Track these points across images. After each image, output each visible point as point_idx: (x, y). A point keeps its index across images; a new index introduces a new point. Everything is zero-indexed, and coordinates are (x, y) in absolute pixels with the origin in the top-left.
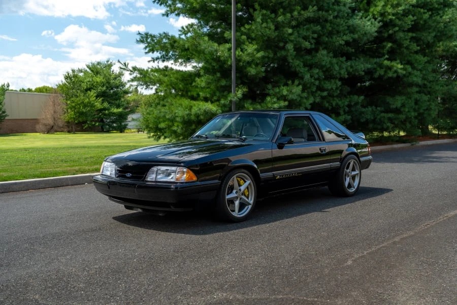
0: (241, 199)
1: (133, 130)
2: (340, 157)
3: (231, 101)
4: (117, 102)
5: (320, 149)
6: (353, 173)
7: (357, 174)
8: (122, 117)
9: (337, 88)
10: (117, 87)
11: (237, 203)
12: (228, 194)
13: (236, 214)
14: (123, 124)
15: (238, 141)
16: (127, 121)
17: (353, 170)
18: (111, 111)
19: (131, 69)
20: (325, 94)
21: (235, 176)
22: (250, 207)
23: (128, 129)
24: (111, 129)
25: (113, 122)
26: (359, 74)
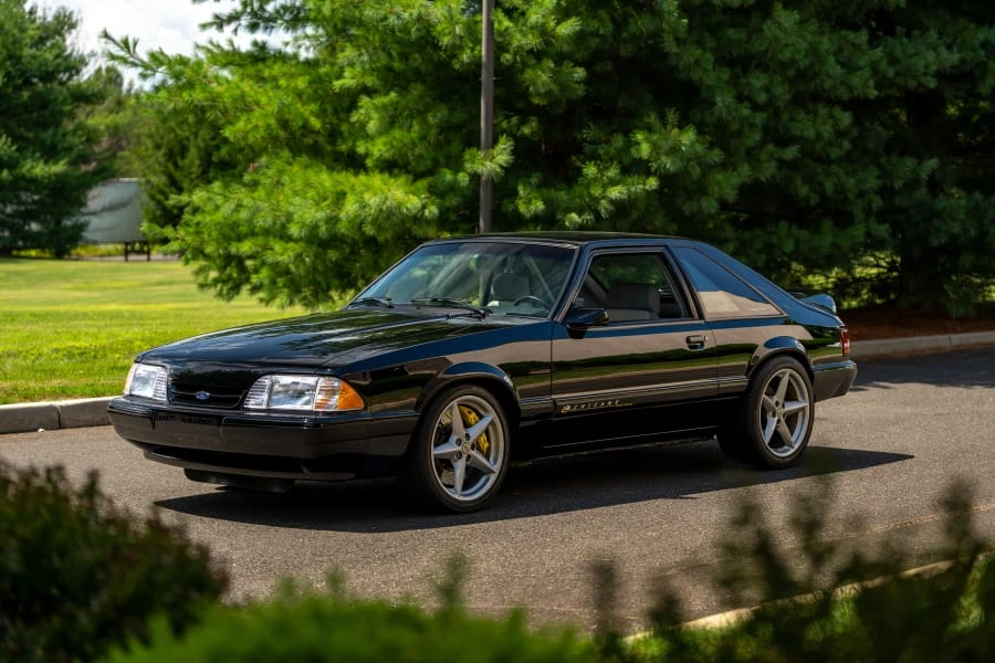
0: (469, 457)
1: (103, 248)
2: (745, 363)
3: (475, 177)
4: (47, 135)
5: (688, 340)
6: (791, 407)
7: (803, 409)
8: (66, 195)
9: (841, 134)
10: (48, 76)
11: (460, 468)
12: (436, 445)
13: (457, 495)
14: (68, 223)
15: (470, 316)
16: (83, 210)
17: (790, 396)
18: (24, 170)
19: (146, 58)
20: (791, 153)
21: (455, 403)
22: (493, 478)
23: (88, 242)
24: (20, 243)
25: (29, 216)
26: (920, 84)
